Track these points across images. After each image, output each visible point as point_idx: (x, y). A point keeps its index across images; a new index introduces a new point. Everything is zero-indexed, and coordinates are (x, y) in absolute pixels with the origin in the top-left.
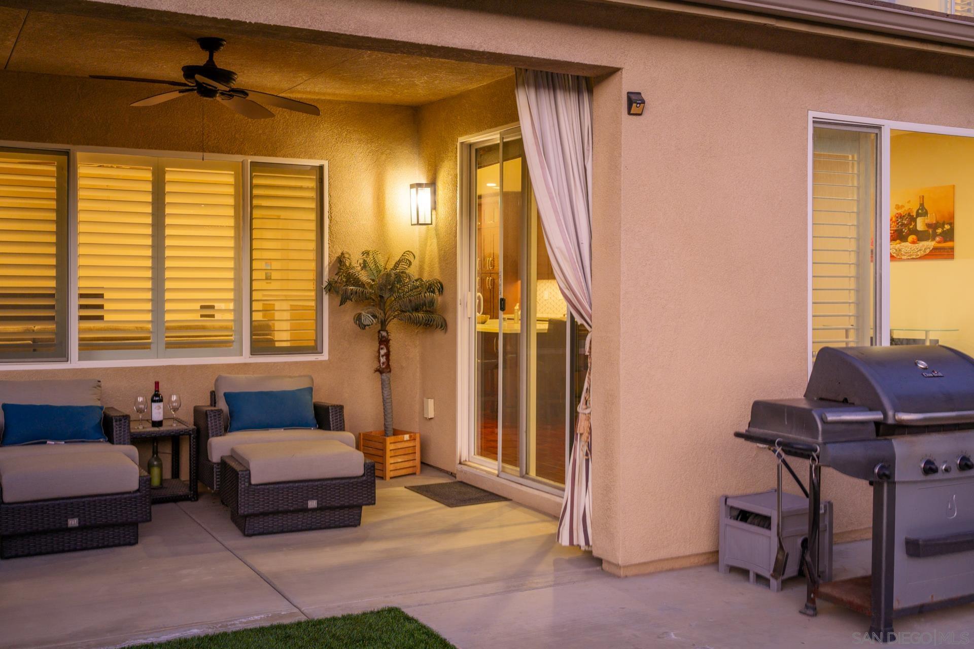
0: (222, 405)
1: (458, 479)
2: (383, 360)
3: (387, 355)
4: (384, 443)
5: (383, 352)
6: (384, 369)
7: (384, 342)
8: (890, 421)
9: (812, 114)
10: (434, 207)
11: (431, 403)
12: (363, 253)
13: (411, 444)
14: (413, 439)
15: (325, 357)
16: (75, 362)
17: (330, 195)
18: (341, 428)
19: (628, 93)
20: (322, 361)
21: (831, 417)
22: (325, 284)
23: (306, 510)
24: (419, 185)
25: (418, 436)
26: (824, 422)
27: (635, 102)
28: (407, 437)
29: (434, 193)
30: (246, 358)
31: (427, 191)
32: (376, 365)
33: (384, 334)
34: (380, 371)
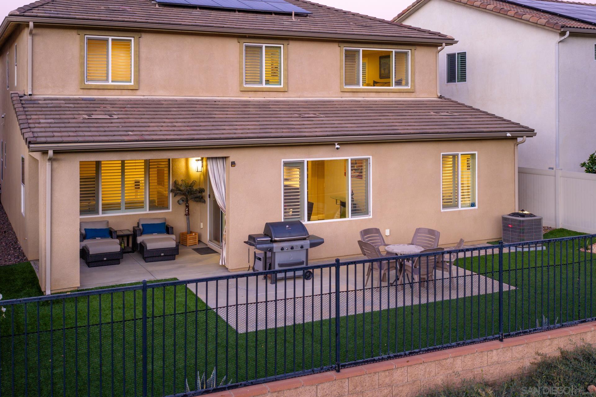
0: (141, 227)
1: (208, 246)
2: (187, 212)
3: (188, 210)
4: (187, 236)
5: (187, 210)
6: (188, 215)
7: (187, 207)
8: (273, 240)
9: (283, 160)
10: (202, 166)
11: (202, 224)
12: (182, 180)
13: (195, 236)
14: (195, 234)
15: (170, 210)
16: (101, 215)
17: (172, 164)
18: (172, 234)
19: (232, 162)
20: (169, 212)
21: (258, 239)
22: (170, 190)
23: (161, 256)
24: (198, 160)
25: (197, 234)
26: (257, 240)
27: (233, 164)
28: (194, 234)
29: (202, 162)
30: (148, 212)
31: (200, 162)
32: (185, 213)
33: (187, 204)
34: (186, 215)
